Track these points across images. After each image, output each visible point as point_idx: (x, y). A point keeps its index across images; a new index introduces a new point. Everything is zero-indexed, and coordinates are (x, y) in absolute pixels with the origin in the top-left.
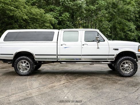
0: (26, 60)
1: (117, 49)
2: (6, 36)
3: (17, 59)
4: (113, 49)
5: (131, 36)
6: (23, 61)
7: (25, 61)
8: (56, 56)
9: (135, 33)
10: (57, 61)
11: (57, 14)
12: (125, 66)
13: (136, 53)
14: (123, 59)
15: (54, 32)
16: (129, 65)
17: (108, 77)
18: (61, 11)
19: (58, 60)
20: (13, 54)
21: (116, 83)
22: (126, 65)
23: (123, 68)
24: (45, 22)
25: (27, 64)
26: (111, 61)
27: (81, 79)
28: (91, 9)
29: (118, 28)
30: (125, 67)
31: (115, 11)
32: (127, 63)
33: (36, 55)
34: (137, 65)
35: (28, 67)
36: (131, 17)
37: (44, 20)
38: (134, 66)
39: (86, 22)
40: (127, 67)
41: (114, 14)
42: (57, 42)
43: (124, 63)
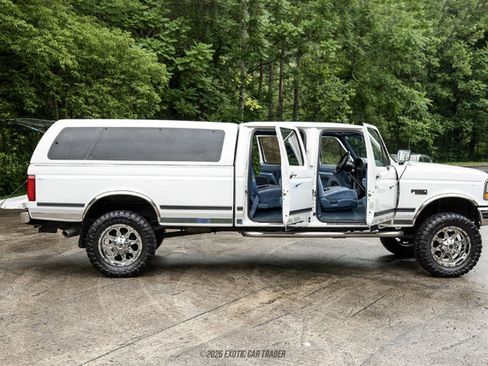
0: (128, 224)
1: (423, 192)
2: (56, 143)
3: (99, 221)
4: (412, 191)
5: (415, 131)
6: (118, 227)
7: (124, 226)
8: (232, 212)
9: (425, 123)
10: (234, 229)
11: (166, 47)
12: (445, 243)
13: (480, 204)
14: (440, 223)
15: (222, 133)
16: (457, 239)
17: (394, 278)
18: (183, 36)
19: (236, 225)
20: (83, 205)
21: (428, 296)
22: (449, 241)
23: (438, 249)
24: (133, 77)
25: (130, 238)
26: (403, 228)
27: (317, 286)
28: (285, 34)
29: (373, 105)
30: (443, 247)
31: (366, 42)
32: (450, 234)
33: (162, 207)
34: (480, 242)
35: (135, 247)
36: (414, 64)
37: (131, 70)
38: (471, 242)
39: (260, 78)
40: (451, 246)
41: (363, 53)
42: (234, 165)
43: (442, 236)
